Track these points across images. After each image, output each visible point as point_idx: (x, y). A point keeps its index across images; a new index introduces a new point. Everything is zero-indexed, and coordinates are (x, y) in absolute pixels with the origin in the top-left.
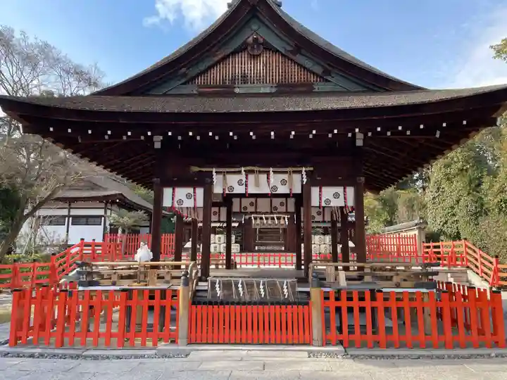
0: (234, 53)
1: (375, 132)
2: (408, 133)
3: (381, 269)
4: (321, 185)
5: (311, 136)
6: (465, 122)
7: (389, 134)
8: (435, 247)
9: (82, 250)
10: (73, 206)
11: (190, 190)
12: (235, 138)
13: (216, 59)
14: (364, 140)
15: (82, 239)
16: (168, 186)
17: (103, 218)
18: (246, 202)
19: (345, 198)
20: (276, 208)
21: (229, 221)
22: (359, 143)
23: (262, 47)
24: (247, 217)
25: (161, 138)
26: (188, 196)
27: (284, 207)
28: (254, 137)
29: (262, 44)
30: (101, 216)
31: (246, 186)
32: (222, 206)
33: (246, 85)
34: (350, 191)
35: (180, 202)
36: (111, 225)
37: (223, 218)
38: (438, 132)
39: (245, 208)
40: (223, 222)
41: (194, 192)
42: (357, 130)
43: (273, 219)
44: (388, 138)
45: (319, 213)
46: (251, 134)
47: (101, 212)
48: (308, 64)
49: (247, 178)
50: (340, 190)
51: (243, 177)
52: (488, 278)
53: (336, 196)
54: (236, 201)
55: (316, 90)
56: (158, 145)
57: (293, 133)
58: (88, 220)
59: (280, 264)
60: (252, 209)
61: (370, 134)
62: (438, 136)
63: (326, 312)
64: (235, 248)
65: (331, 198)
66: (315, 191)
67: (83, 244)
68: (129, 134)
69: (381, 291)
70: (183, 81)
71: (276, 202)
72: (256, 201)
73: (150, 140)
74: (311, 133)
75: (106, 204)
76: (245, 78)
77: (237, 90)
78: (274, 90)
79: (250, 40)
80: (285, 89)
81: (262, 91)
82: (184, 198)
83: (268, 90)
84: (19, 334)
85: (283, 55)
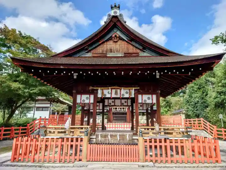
0: (107, 41)
1: (164, 73)
2: (178, 73)
3: (168, 129)
4: (142, 94)
5: (138, 74)
6: (200, 69)
7: (170, 73)
8: (189, 121)
9: (40, 122)
10: (37, 102)
11: (88, 96)
12: (107, 74)
13: (100, 43)
14: (159, 76)
15: (40, 117)
16: (79, 94)
17: (49, 108)
18: (110, 101)
19: (152, 100)
20: (123, 104)
21: (103, 109)
22: (158, 77)
23: (118, 39)
24: (110, 108)
25: (77, 74)
26: (87, 98)
27: (127, 103)
28: (115, 74)
29: (118, 37)
30: (48, 107)
31: (111, 94)
32: (100, 103)
33: (112, 53)
34: (154, 97)
35: (84, 100)
36: (52, 111)
37: (101, 108)
38: (190, 73)
39: (110, 104)
40: (101, 110)
41: (90, 97)
42: (157, 71)
43: (121, 108)
44: (169, 75)
45: (141, 106)
46: (114, 72)
47: (49, 105)
48: (137, 45)
49: (111, 91)
50: (150, 96)
51: (110, 90)
52: (212, 135)
53: (149, 98)
54: (106, 101)
55: (140, 55)
56: (75, 77)
57: (131, 72)
58: (43, 109)
59: (124, 128)
60: (113, 104)
61: (162, 73)
62: (190, 74)
63: (145, 148)
64: (106, 121)
65: (147, 99)
66: (140, 96)
67: (41, 119)
68: (64, 72)
69: (169, 139)
70: (86, 51)
71: (123, 101)
72: (115, 101)
73: (72, 75)
74: (138, 72)
75: (51, 102)
76: (111, 51)
77: (108, 55)
78: (123, 55)
79: (114, 36)
80: (127, 55)
81: (118, 55)
82: (85, 99)
83: (121, 55)
84: (15, 157)
85: (126, 41)
